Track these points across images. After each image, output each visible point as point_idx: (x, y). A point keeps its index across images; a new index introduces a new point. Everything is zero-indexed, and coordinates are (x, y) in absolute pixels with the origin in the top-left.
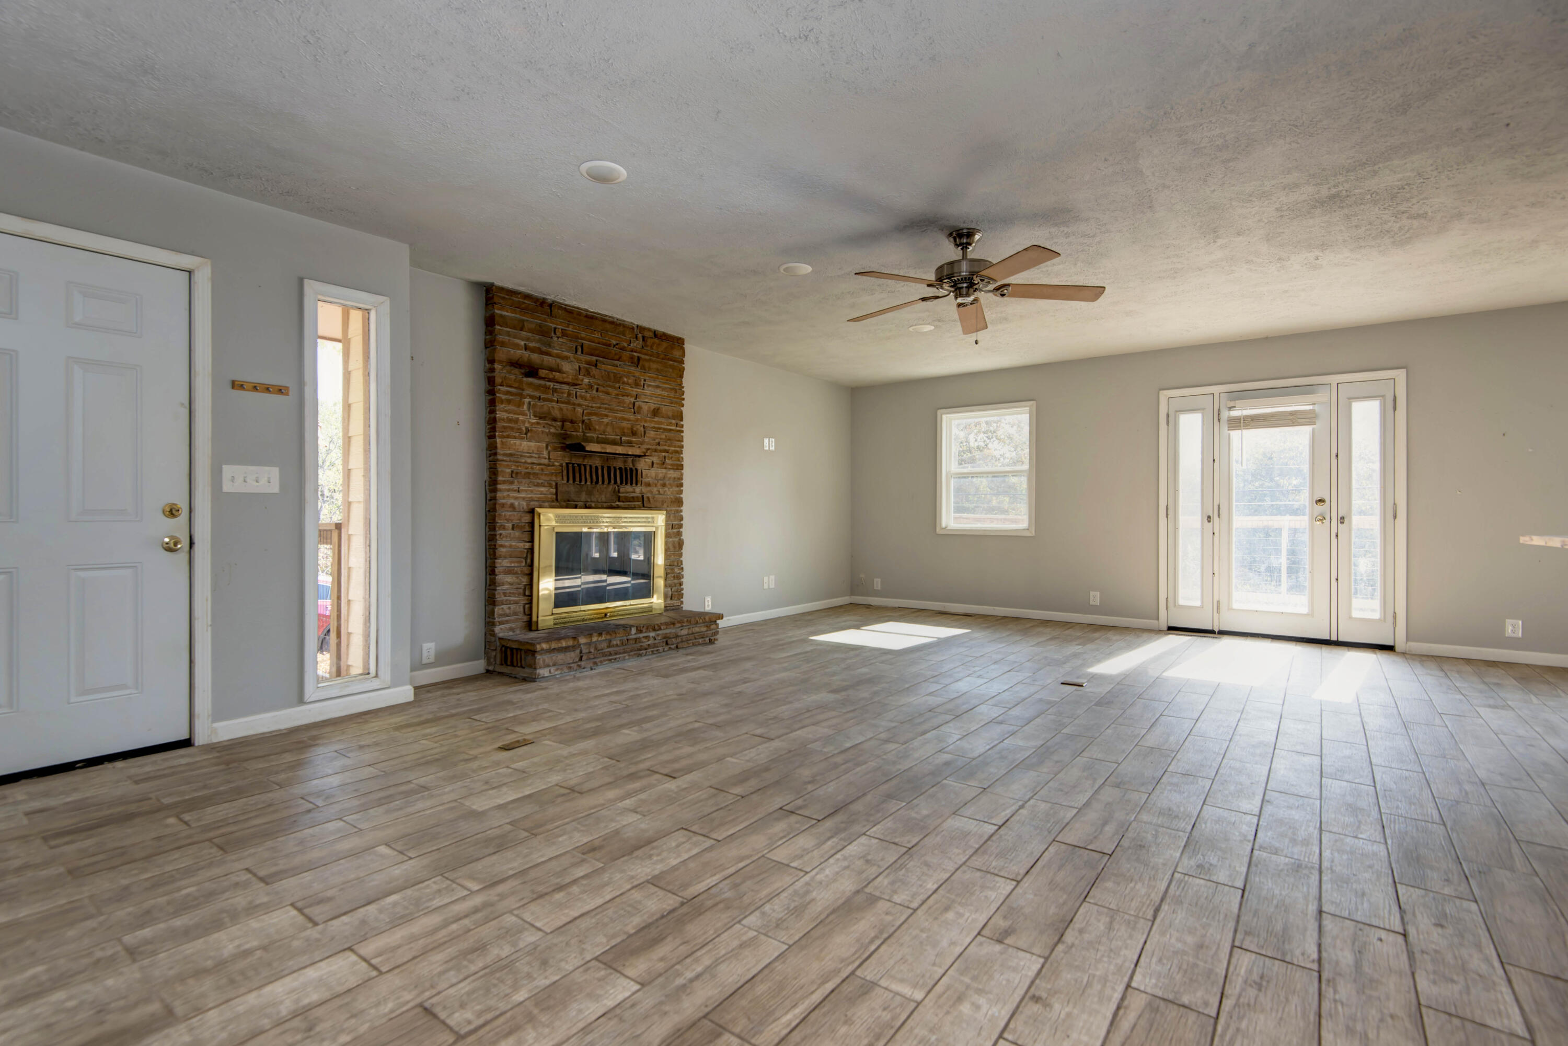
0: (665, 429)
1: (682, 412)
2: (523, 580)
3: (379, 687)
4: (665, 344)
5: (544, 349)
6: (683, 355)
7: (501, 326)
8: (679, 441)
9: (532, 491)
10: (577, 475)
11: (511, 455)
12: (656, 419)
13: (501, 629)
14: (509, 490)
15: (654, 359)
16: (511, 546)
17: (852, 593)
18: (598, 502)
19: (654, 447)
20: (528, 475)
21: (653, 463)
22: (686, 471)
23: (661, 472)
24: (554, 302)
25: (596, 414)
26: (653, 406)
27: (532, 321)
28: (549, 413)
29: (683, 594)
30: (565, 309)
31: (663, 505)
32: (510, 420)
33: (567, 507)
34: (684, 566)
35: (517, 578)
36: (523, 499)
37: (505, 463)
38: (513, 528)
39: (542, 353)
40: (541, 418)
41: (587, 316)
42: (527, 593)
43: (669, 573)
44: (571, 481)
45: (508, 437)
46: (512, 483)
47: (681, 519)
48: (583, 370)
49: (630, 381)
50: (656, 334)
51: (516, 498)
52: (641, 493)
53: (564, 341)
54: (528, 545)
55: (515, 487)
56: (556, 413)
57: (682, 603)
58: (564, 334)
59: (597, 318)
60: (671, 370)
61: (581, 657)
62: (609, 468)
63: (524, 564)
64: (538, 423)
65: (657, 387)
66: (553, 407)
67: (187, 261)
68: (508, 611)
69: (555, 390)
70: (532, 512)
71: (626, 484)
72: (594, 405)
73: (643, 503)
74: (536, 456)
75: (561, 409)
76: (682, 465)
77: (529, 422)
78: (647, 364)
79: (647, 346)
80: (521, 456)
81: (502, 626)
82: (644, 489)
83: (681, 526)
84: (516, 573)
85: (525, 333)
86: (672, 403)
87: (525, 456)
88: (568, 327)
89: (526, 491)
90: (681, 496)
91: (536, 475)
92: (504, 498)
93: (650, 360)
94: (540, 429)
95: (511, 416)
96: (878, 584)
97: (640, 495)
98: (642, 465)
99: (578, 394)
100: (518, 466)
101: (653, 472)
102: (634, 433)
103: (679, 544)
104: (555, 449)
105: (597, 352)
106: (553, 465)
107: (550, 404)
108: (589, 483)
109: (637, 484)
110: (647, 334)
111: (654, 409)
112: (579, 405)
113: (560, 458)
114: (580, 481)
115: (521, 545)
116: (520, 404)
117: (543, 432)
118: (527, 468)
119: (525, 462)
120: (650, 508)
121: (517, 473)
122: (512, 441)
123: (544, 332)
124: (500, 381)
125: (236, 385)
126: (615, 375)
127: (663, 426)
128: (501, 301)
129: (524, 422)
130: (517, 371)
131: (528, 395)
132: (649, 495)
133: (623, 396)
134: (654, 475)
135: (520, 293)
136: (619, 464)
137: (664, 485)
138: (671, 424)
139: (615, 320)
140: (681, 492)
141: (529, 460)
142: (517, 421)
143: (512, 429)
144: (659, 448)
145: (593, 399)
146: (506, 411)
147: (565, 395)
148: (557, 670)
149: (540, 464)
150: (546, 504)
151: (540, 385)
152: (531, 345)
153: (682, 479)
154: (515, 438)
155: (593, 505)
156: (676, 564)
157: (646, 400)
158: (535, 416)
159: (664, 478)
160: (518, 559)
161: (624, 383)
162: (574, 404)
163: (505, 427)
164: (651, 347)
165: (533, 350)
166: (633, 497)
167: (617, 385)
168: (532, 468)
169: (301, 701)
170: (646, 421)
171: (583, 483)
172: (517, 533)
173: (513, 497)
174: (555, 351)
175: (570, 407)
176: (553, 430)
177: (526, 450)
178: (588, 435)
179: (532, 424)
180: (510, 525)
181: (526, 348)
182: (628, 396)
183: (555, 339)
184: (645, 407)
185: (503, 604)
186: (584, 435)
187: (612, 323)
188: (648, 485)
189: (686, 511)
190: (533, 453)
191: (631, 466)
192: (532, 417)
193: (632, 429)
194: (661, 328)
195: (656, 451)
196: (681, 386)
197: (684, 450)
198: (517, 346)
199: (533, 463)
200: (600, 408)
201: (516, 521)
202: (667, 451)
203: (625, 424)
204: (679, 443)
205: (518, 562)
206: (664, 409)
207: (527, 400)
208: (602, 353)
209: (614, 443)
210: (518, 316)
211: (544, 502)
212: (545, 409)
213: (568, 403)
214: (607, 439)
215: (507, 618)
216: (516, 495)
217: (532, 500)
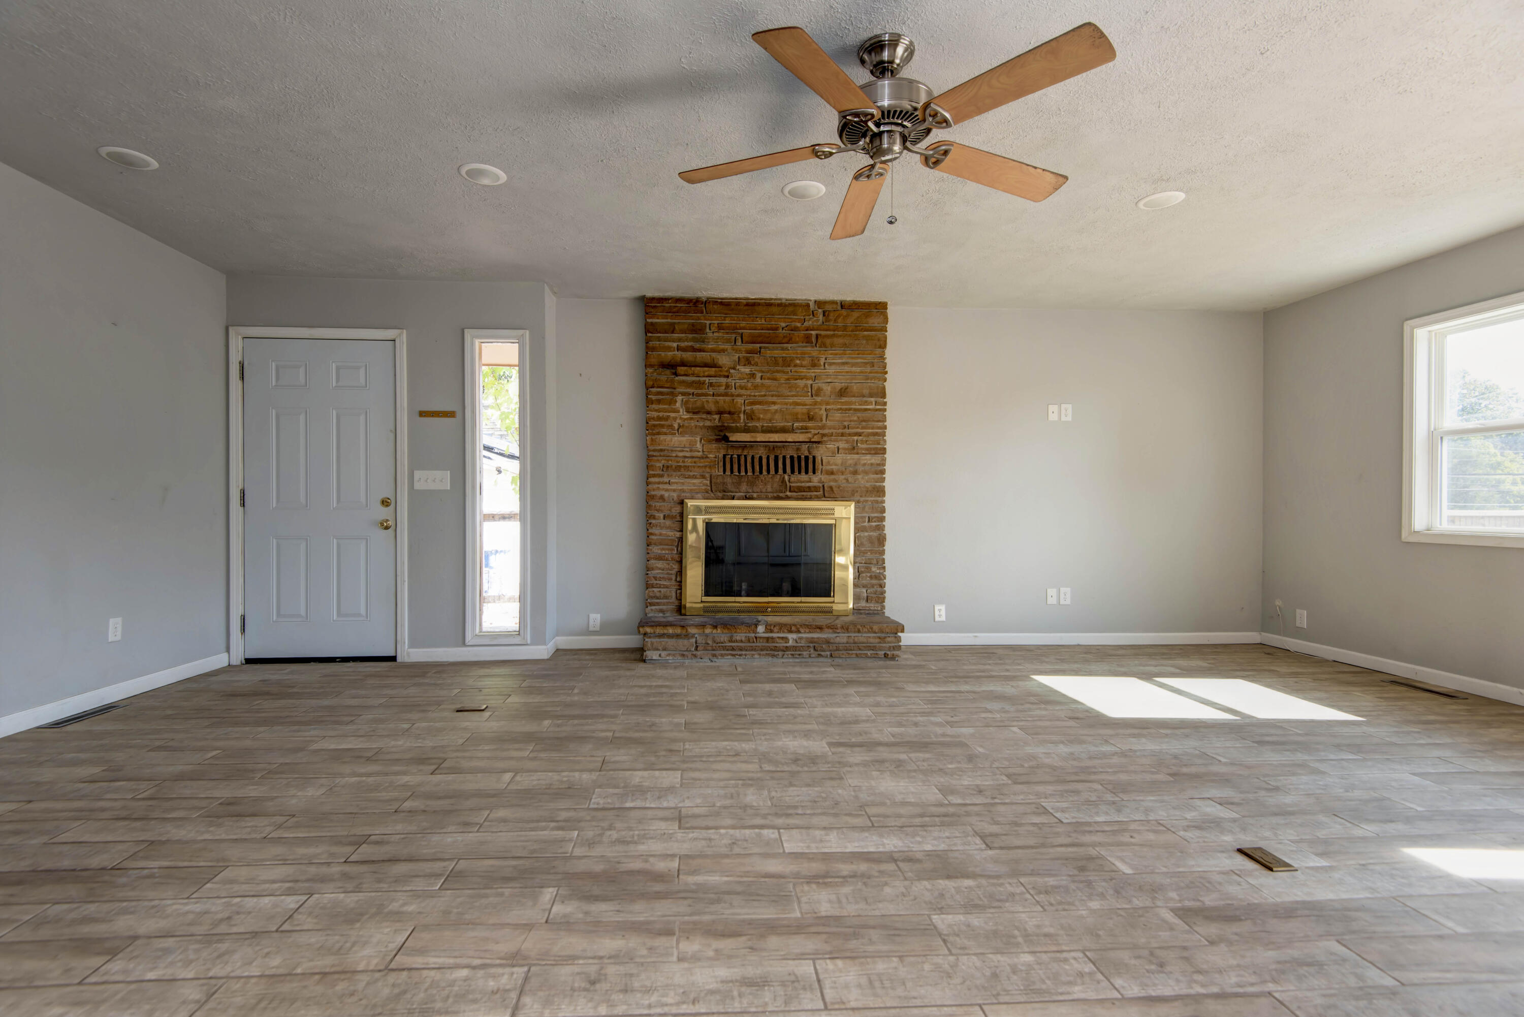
0: (855, 410)
1: (884, 388)
2: (674, 566)
3: (519, 643)
4: (856, 314)
5: (697, 346)
6: (886, 320)
7: (652, 333)
8: (879, 421)
9: (683, 484)
10: (736, 467)
11: (661, 450)
12: (844, 399)
13: (652, 610)
14: (659, 483)
15: (840, 333)
16: (661, 535)
17: (1264, 628)
18: (761, 492)
19: (841, 431)
20: (678, 468)
21: (838, 448)
22: (891, 458)
23: (851, 458)
24: (708, 298)
25: (760, 403)
26: (838, 386)
27: (684, 322)
28: (703, 407)
29: (884, 598)
30: (721, 303)
31: (853, 495)
32: (659, 419)
33: (723, 499)
34: (886, 565)
35: (668, 564)
36: (674, 491)
37: (654, 458)
38: (664, 518)
39: (694, 350)
40: (694, 413)
41: (747, 305)
42: (678, 579)
43: (862, 572)
44: (728, 472)
45: (659, 434)
46: (662, 476)
47: (883, 510)
48: (742, 360)
49: (804, 363)
50: (843, 305)
51: (667, 490)
52: (820, 482)
53: (721, 334)
54: (678, 534)
55: (666, 479)
56: (712, 407)
57: (883, 607)
58: (720, 327)
59: (759, 304)
60: (864, 342)
61: (697, 647)
62: (776, 458)
63: (675, 552)
64: (691, 419)
65: (844, 364)
66: (707, 401)
67: (390, 334)
68: (658, 594)
69: (711, 385)
70: (682, 503)
71: (800, 472)
72: (757, 394)
73: (827, 493)
74: (688, 449)
75: (717, 402)
76: (885, 449)
77: (681, 418)
78: (828, 341)
79: (829, 321)
80: (672, 451)
81: (653, 608)
82: (824, 478)
83: (882, 519)
84: (667, 560)
85: (677, 335)
86: (867, 379)
87: (676, 451)
88: (725, 320)
89: (677, 483)
90: (884, 484)
91: (687, 468)
92: (654, 490)
93: (833, 336)
94: (693, 423)
95: (661, 414)
96: (1302, 618)
97: (821, 485)
98: (821, 453)
99: (737, 384)
100: (668, 461)
101: (839, 458)
102: (811, 418)
103: (879, 540)
104: (710, 441)
105: (760, 339)
106: (707, 457)
107: (703, 399)
108: (750, 473)
109: (814, 473)
110: (828, 307)
111: (841, 389)
112: (739, 395)
113: (716, 452)
114: (739, 471)
115: (671, 533)
116: (672, 402)
117: (696, 426)
118: (678, 462)
119: (676, 456)
120: (835, 499)
121: (668, 467)
122: (662, 437)
123: (697, 329)
124: (652, 383)
125: (422, 414)
126: (784, 359)
127: (853, 407)
128: (652, 310)
129: (675, 419)
130: (668, 372)
131: (679, 393)
132: (832, 484)
133: (796, 379)
134: (839, 462)
135: (671, 299)
136: (790, 452)
137: (855, 473)
138: (866, 403)
139: (784, 301)
140: (883, 480)
141: (681, 454)
142: (667, 418)
143: (662, 426)
144: (847, 431)
145: (756, 387)
146: (656, 411)
147: (724, 388)
148: (669, 655)
149: (693, 457)
150: (699, 495)
151: (693, 382)
152: (683, 344)
153: (884, 465)
154: (665, 434)
155: (755, 495)
156: (875, 562)
157: (829, 381)
158: (688, 412)
159: (856, 464)
160: (670, 547)
161: (795, 366)
162: (732, 395)
163: (655, 426)
164: (835, 321)
165: (684, 350)
166: (809, 487)
167: (789, 369)
168: (683, 462)
169: (464, 644)
170: (828, 404)
171: (743, 473)
172: (668, 522)
173: (663, 489)
174: (710, 346)
175: (727, 399)
176: (708, 423)
177: (677, 444)
178: (749, 425)
179: (685, 419)
180: (662, 516)
181: (679, 348)
182: (802, 379)
183: (711, 335)
184: (827, 389)
185: (653, 587)
186: (745, 425)
187: (780, 305)
188: (832, 473)
189: (890, 501)
190: (684, 447)
191: (806, 453)
192: (685, 413)
193: (808, 414)
194: (849, 298)
195: (842, 435)
196: (882, 357)
197: (887, 431)
198: (669, 349)
199: (685, 457)
200: (765, 396)
201: (667, 513)
202: (860, 435)
203: (799, 409)
204: (880, 424)
205: (668, 550)
206: (855, 388)
207: (679, 398)
208: (769, 338)
209: (783, 430)
210: (669, 320)
211: (697, 493)
212: (699, 404)
213: (726, 395)
214: (776, 427)
215: (658, 601)
216: (667, 486)
217: (683, 491)
